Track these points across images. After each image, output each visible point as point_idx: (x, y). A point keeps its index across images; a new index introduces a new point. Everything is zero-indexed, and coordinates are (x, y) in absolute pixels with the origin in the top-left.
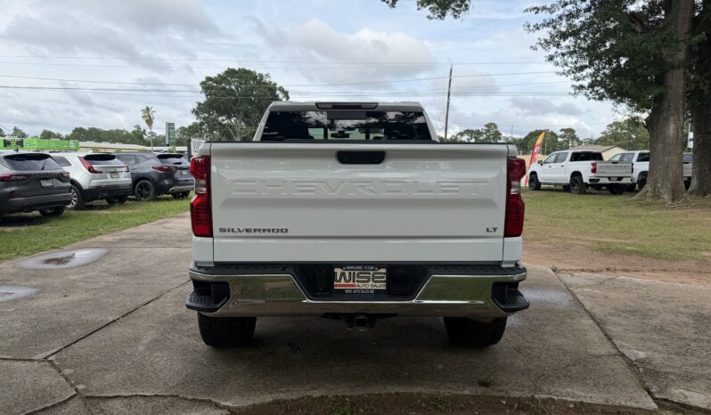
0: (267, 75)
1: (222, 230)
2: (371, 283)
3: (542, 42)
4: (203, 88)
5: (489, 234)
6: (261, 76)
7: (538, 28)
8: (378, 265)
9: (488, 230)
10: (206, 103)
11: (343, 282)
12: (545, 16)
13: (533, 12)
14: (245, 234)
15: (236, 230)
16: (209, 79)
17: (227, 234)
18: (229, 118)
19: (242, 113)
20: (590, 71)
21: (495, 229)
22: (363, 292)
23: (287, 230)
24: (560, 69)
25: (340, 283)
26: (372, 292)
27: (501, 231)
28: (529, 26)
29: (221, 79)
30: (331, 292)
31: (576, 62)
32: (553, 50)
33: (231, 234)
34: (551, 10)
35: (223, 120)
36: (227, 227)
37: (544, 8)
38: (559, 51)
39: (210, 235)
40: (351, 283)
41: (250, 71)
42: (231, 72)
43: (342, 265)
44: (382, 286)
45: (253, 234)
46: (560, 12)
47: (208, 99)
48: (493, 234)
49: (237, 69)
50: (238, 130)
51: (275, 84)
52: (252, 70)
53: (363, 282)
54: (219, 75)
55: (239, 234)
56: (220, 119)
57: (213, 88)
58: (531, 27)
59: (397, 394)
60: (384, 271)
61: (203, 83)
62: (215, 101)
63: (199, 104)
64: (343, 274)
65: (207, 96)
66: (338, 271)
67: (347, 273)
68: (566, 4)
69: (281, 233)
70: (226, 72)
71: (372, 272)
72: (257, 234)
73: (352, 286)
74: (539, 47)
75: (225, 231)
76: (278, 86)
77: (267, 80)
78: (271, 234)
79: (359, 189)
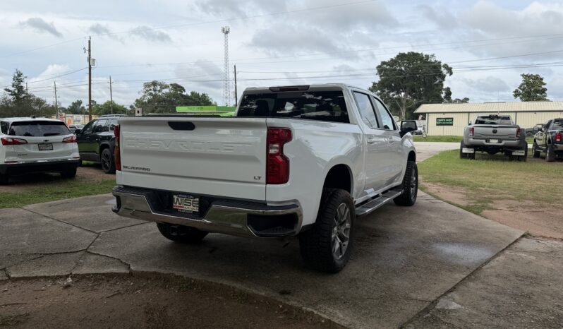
0: (433, 56)
1: (125, 167)
2: (191, 207)
4: (379, 71)
5: (256, 181)
6: (427, 56)
8: (195, 196)
9: (255, 178)
10: (379, 82)
11: (178, 205)
15: (129, 167)
16: (384, 63)
18: (398, 93)
19: (408, 88)
21: (259, 178)
22: (187, 212)
23: (149, 169)
25: (176, 205)
26: (192, 212)
27: (264, 179)
29: (393, 62)
33: (127, 169)
35: (394, 95)
39: (120, 169)
40: (182, 205)
41: (418, 54)
42: (401, 56)
43: (177, 193)
44: (196, 209)
47: (382, 80)
48: (258, 181)
49: (406, 53)
50: (404, 102)
51: (440, 63)
52: (420, 53)
53: (187, 205)
54: (392, 60)
55: (130, 170)
56: (391, 94)
57: (386, 70)
60: (197, 199)
61: (379, 67)
62: (387, 80)
63: (374, 83)
64: (177, 199)
65: (381, 76)
66: (175, 197)
67: (180, 199)
70: (398, 56)
71: (192, 200)
73: (182, 207)
76: (442, 64)
77: (433, 60)
78: (143, 171)
79: (180, 146)
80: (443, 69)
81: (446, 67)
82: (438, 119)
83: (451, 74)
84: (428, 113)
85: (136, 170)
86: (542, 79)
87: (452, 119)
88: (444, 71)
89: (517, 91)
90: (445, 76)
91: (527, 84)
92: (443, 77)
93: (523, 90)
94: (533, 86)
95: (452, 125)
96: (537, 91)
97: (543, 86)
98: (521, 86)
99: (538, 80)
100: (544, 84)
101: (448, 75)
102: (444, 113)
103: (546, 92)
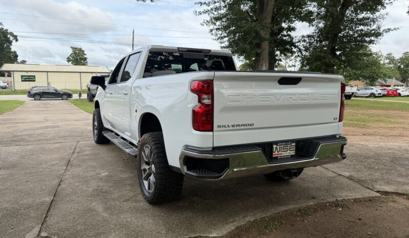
1: (219, 126)
2: (289, 152)
3: (206, 22)
7: (200, 14)
8: (292, 141)
9: (334, 119)
11: (276, 153)
12: (205, 7)
13: (199, 5)
14: (231, 128)
15: (227, 126)
17: (222, 129)
20: (226, 39)
22: (286, 157)
23: (253, 124)
24: (214, 37)
25: (275, 154)
26: (289, 156)
28: (196, 12)
30: (271, 159)
31: (221, 34)
32: (212, 27)
33: (224, 128)
34: (208, 4)
36: (221, 125)
37: (205, 3)
38: (215, 27)
39: (212, 130)
40: (280, 153)
43: (277, 143)
44: (293, 153)
45: (236, 128)
46: (212, 6)
48: (336, 120)
51: (7, 30)
53: (285, 151)
55: (228, 128)
58: (198, 13)
59: (285, 210)
60: (294, 144)
64: (276, 148)
66: (274, 147)
67: (278, 147)
68: (215, 2)
69: (249, 126)
71: (289, 146)
72: (238, 128)
73: (281, 154)
74: (205, 24)
75: (221, 127)
76: (8, 32)
78: (245, 127)
79: (290, 99)
80: (9, 36)
81: (12, 34)
82: (22, 76)
83: (17, 40)
84: (13, 71)
85: (236, 127)
86: (83, 51)
87: (34, 76)
88: (11, 38)
89: (68, 58)
90: (12, 42)
91: (75, 53)
92: (10, 43)
93: (73, 57)
94: (78, 56)
95: (35, 81)
96: (81, 59)
97: (85, 56)
98: (71, 55)
99: (81, 51)
100: (86, 55)
101: (14, 41)
102: (27, 72)
103: (87, 60)
